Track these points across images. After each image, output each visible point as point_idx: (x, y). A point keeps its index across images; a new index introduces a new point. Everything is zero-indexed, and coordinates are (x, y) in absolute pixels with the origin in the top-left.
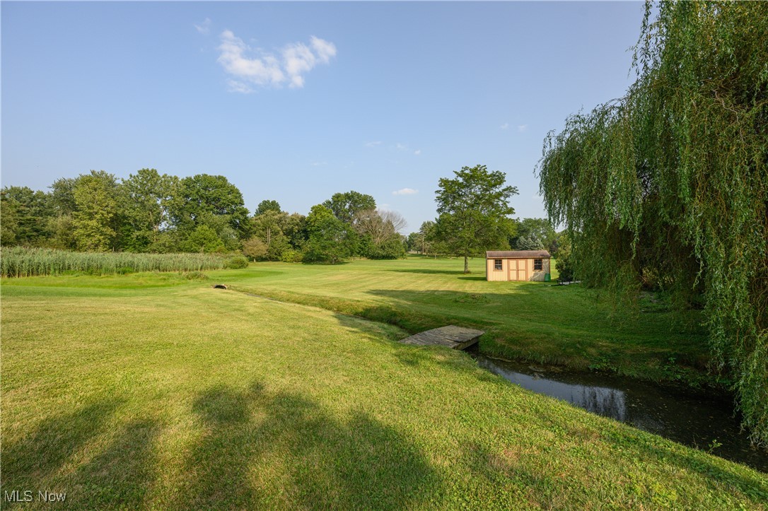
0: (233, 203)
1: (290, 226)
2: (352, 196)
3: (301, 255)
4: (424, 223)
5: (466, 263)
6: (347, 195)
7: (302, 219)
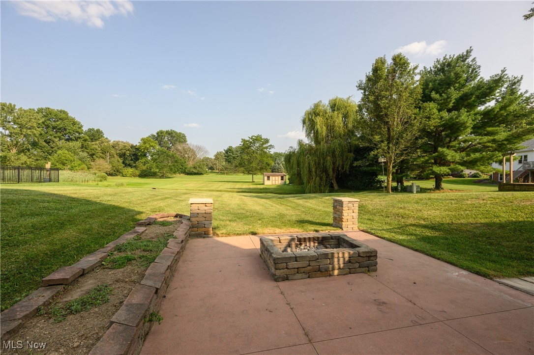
0: (77, 132)
1: (123, 151)
2: (172, 133)
3: (138, 172)
4: (218, 152)
5: (253, 177)
6: (167, 132)
7: (132, 147)
